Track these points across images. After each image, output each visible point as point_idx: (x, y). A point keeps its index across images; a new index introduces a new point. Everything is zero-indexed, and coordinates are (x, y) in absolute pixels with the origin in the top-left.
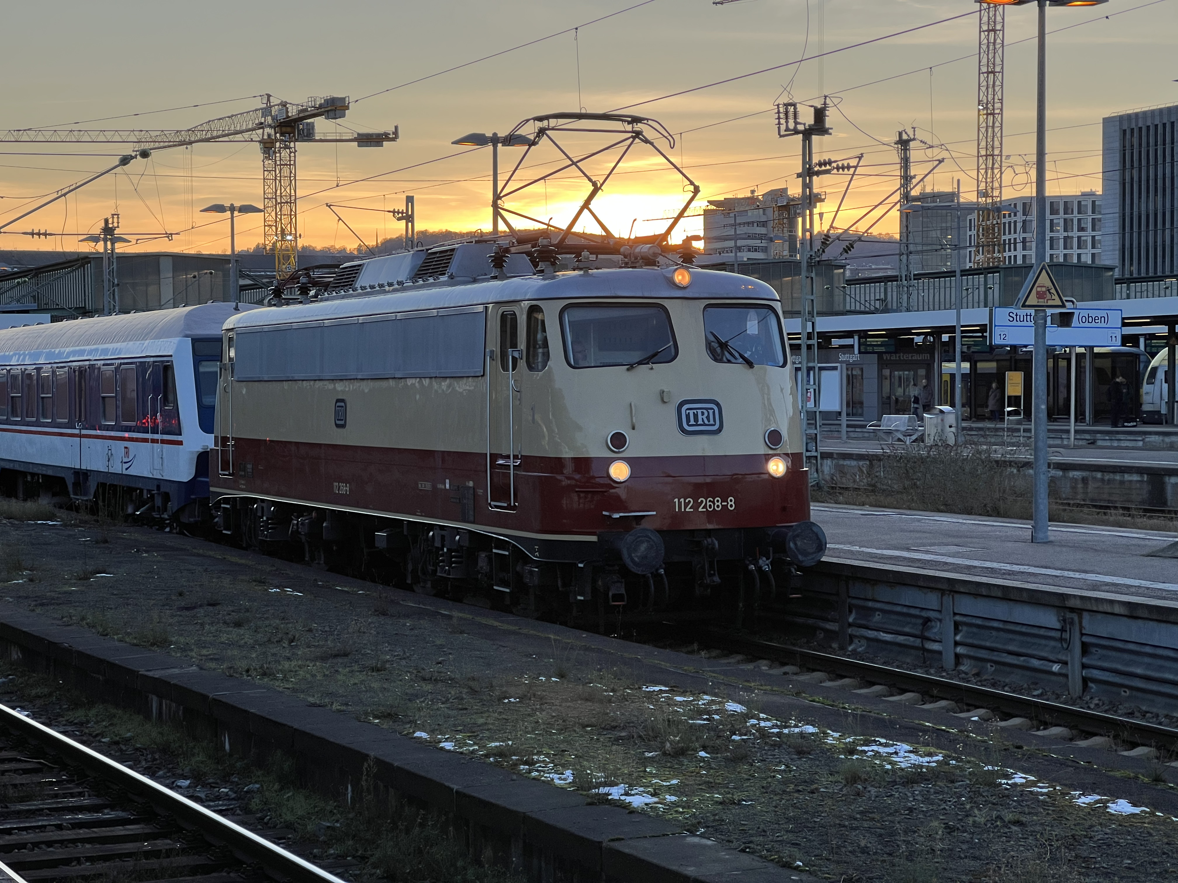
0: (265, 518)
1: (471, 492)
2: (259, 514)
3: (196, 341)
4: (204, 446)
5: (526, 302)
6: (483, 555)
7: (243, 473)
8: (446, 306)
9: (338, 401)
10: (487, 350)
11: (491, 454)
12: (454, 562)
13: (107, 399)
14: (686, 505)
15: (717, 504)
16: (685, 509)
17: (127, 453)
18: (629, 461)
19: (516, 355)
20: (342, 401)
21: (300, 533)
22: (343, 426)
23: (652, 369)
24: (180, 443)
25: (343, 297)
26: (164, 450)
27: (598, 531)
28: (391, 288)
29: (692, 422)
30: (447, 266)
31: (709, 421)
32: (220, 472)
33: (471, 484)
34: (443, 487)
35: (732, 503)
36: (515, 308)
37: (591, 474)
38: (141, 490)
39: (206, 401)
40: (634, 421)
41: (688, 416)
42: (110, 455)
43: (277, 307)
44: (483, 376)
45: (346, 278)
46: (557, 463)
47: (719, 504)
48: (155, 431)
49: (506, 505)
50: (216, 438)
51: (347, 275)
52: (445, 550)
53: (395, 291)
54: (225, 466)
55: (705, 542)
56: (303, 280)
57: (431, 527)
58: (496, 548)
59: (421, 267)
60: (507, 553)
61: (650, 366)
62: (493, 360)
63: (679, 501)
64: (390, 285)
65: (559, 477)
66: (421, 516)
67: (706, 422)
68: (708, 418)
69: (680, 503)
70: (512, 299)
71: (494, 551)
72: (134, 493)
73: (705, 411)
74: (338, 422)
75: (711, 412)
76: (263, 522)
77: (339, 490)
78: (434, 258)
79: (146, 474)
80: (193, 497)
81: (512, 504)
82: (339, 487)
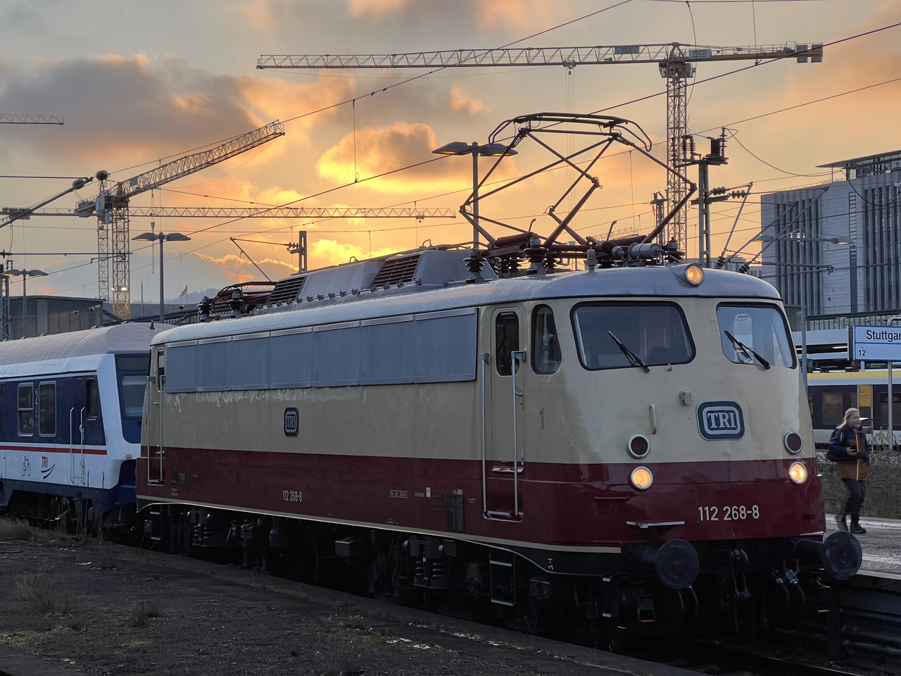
0: (199, 525)
1: (461, 500)
2: (194, 520)
3: (119, 357)
4: (128, 455)
5: (532, 302)
6: (474, 566)
7: (175, 481)
8: (423, 310)
9: (288, 409)
10: (481, 353)
11: (486, 461)
12: (435, 573)
13: (23, 414)
14: (711, 513)
15: (742, 512)
16: (710, 517)
17: (45, 463)
18: (650, 466)
19: (519, 357)
20: (294, 409)
21: (241, 540)
22: (295, 435)
23: (670, 370)
24: (104, 452)
25: (285, 309)
26: (86, 460)
27: (621, 542)
28: (344, 298)
29: (714, 426)
30: (413, 273)
31: (730, 424)
32: (149, 480)
33: (460, 492)
34: (423, 495)
35: (757, 512)
36: (517, 310)
37: (612, 481)
38: (60, 497)
39: (131, 412)
40: (655, 424)
41: (709, 419)
42: (27, 464)
43: (207, 322)
44: (475, 380)
45: (285, 292)
46: (571, 471)
47: (744, 512)
48: (77, 442)
49: (508, 514)
50: (143, 448)
51: (287, 288)
52: (424, 560)
53: (351, 300)
54: (154, 474)
55: (732, 553)
56: (235, 295)
57: (406, 536)
58: (493, 560)
59: (378, 275)
60: (510, 565)
61: (668, 367)
62: (488, 363)
63: (703, 509)
64: (343, 294)
65: (574, 484)
66: (394, 524)
67: (728, 426)
68: (729, 421)
69: (704, 512)
70: (512, 299)
71: (491, 562)
72: (52, 500)
73: (725, 414)
74: (288, 431)
75: (732, 414)
76: (197, 528)
77: (289, 498)
78: (393, 266)
79: (66, 482)
80: (116, 503)
81: (516, 514)
82: (290, 495)
